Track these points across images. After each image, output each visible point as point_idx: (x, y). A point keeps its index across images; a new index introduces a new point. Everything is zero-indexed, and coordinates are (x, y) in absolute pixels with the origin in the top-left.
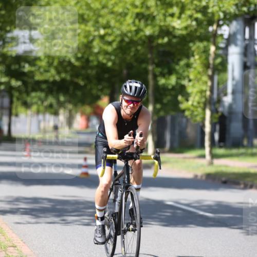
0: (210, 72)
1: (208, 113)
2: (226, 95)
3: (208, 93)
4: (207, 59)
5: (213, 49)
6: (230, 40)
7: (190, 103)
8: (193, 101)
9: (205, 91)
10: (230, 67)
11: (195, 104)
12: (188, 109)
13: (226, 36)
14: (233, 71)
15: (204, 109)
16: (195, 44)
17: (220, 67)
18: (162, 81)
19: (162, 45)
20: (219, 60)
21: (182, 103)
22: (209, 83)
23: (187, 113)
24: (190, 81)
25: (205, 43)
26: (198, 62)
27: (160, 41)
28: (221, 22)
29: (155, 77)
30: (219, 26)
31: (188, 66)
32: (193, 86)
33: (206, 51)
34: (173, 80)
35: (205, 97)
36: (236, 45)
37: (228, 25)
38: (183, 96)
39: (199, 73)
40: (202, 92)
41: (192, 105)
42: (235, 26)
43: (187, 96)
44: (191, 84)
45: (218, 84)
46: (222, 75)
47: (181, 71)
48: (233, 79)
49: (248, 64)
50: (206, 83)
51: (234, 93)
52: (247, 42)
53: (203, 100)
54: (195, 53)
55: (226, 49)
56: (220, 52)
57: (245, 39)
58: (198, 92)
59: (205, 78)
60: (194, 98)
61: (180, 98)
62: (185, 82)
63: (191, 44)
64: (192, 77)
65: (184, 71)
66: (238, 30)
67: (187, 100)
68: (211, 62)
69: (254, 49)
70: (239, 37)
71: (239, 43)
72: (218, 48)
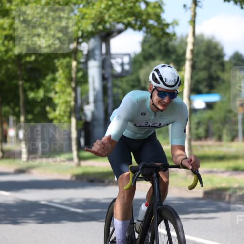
0: (73, 85)
1: (73, 120)
2: (88, 103)
3: (73, 103)
4: (70, 73)
5: (74, 64)
6: (90, 56)
7: (57, 112)
8: (60, 111)
9: (70, 102)
10: (90, 80)
11: (62, 113)
12: (56, 118)
13: (85, 52)
14: (93, 82)
15: (70, 117)
16: (58, 60)
17: (82, 80)
18: (31, 95)
19: (30, 62)
20: (80, 74)
21: (50, 113)
22: (73, 94)
23: (55, 122)
24: (56, 93)
25: (68, 59)
26: (62, 76)
27: (28, 59)
28: (80, 40)
29: (25, 91)
30: (79, 43)
31: (54, 80)
32: (59, 97)
33: (69, 66)
34: (41, 93)
35: (70, 106)
36: (95, 59)
37: (87, 42)
38: (50, 107)
39: (64, 86)
40: (67, 102)
41: (59, 115)
42: (93, 42)
43: (54, 107)
44: (57, 96)
45: (81, 94)
46: (84, 87)
47: (48, 85)
48: (94, 90)
49: (107, 75)
50: (70, 94)
51: (95, 102)
52: (104, 57)
53: (69, 109)
54: (59, 68)
55: (86, 63)
56: (81, 66)
57: (102, 54)
58: (63, 103)
59: (69, 90)
60: (61, 108)
61: (48, 109)
62: (52, 95)
63: (56, 61)
64: (57, 89)
65: (50, 85)
66: (95, 46)
67: (54, 110)
68: (73, 75)
69: (111, 63)
70: (97, 52)
71: (98, 57)
72: (79, 63)
